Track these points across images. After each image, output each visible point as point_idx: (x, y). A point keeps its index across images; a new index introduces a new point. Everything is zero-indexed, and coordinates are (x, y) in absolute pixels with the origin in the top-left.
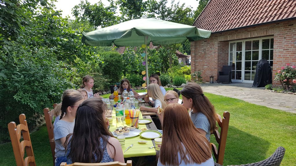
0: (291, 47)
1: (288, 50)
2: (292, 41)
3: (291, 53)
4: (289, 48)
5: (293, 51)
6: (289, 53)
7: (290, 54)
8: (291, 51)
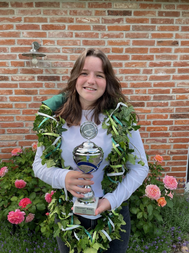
0: (15, 72)
1: (6, 79)
2: (14, 50)
3: (17, 92)
4: (9, 72)
5: (22, 86)
6: (10, 92)
7: (14, 95)
8: (16, 86)
